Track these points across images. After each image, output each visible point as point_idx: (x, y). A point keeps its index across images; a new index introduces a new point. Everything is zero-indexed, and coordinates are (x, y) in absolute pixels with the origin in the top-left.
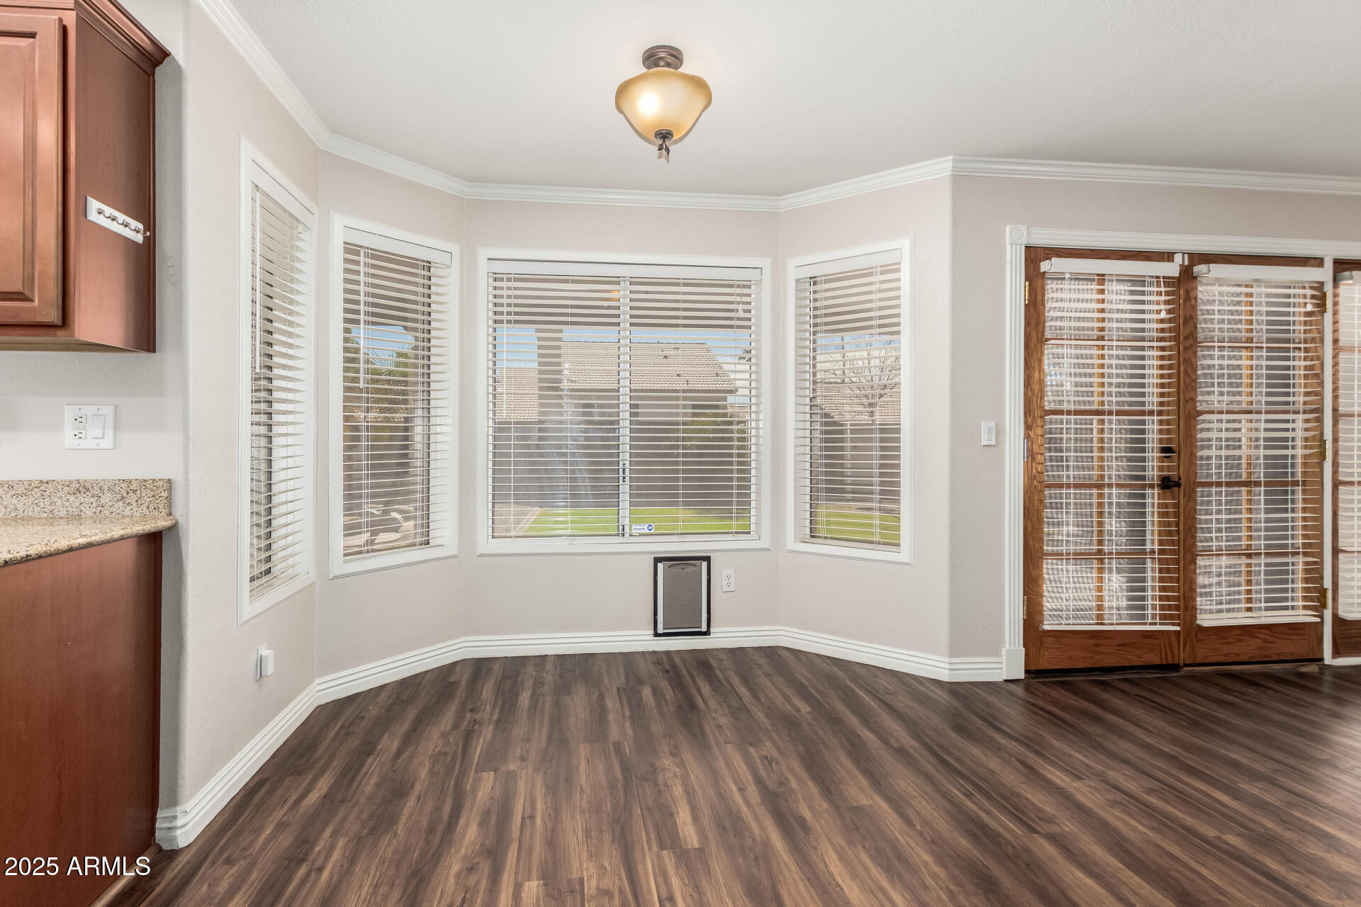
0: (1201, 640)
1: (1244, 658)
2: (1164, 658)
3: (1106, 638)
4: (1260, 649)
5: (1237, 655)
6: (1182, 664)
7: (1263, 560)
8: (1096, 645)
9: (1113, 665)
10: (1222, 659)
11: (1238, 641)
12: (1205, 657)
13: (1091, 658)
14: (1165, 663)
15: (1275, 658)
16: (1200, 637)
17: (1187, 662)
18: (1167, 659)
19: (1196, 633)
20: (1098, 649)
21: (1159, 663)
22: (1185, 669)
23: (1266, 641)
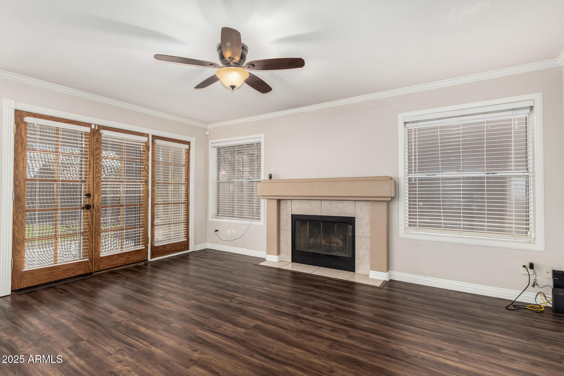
0: (101, 262)
1: (119, 265)
2: (85, 271)
3: (58, 269)
4: (125, 261)
5: (116, 264)
6: (93, 272)
7: (125, 231)
8: (53, 273)
9: (61, 279)
10: (110, 267)
11: (117, 259)
12: (104, 268)
13: (50, 278)
14: (86, 273)
15: (131, 263)
16: (101, 260)
17: (96, 271)
18: (87, 271)
19: (100, 260)
20: (53, 274)
21: (83, 274)
22: (94, 273)
23: (127, 258)
